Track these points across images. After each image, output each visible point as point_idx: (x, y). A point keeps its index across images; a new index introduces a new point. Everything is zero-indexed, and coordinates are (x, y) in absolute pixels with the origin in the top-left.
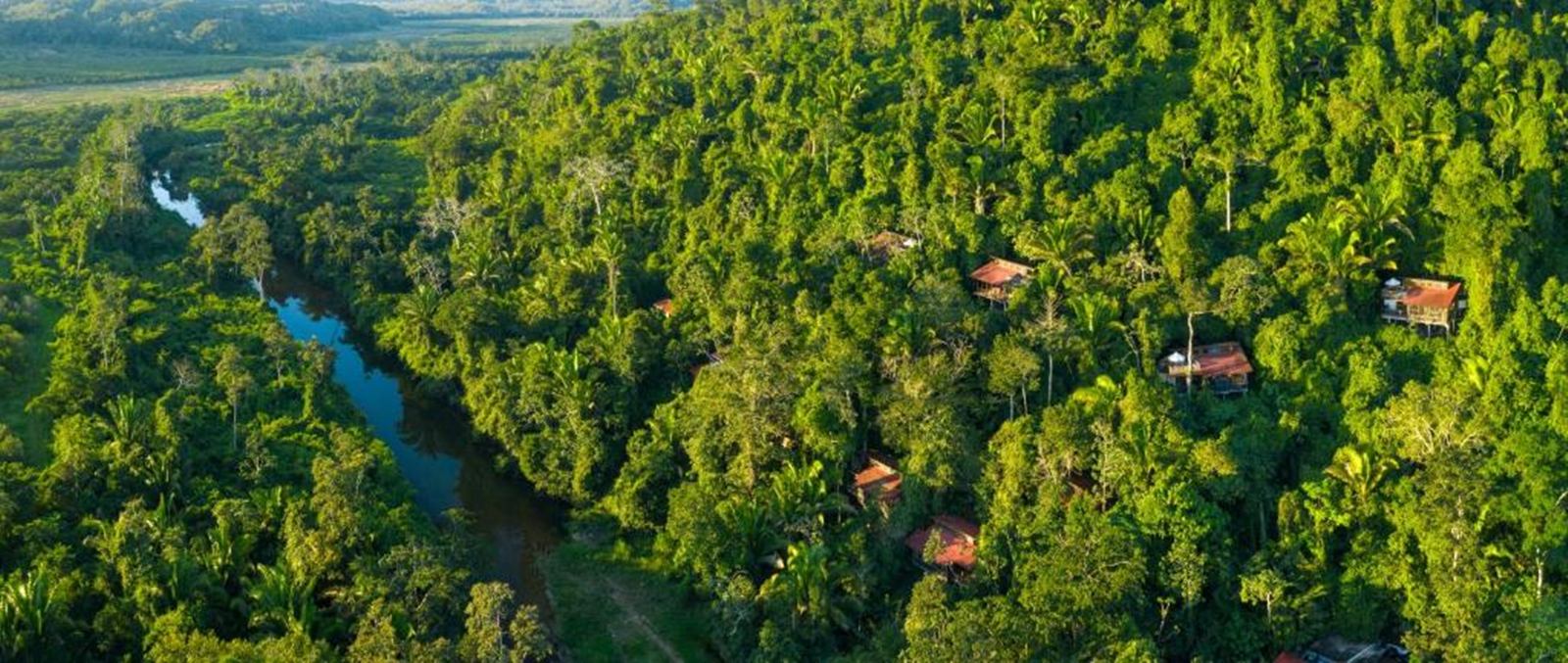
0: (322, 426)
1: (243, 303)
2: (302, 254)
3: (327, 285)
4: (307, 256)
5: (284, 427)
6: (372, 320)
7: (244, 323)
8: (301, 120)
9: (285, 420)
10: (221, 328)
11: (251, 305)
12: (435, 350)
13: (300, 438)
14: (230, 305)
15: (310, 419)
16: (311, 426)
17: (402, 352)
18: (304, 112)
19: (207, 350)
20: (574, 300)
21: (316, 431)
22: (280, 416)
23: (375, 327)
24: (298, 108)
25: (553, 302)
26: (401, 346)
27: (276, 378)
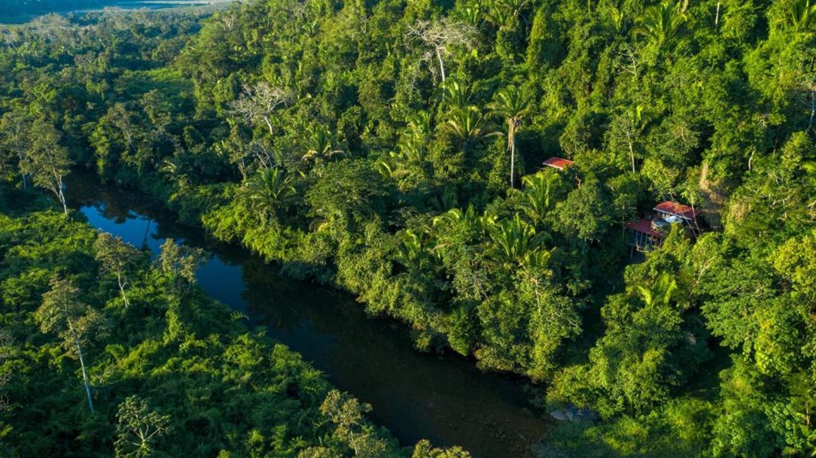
0: (200, 343)
1: (42, 218)
2: (94, 162)
3: (132, 187)
4: (101, 163)
5: (150, 357)
6: (197, 212)
7: (51, 240)
8: (52, 61)
9: (148, 346)
10: (23, 252)
11: (54, 218)
12: (288, 231)
13: (176, 365)
14: (26, 222)
15: (181, 338)
16: (184, 346)
17: (247, 238)
18: (54, 54)
19: (11, 281)
20: (456, 164)
21: (193, 351)
22: (138, 342)
23: (203, 218)
24: (48, 51)
25: (429, 168)
26: (243, 233)
27: (116, 294)
